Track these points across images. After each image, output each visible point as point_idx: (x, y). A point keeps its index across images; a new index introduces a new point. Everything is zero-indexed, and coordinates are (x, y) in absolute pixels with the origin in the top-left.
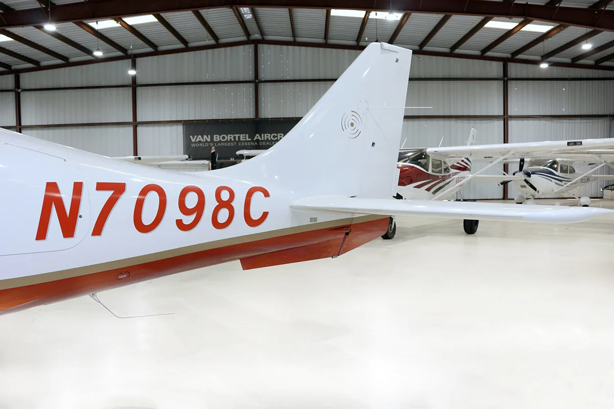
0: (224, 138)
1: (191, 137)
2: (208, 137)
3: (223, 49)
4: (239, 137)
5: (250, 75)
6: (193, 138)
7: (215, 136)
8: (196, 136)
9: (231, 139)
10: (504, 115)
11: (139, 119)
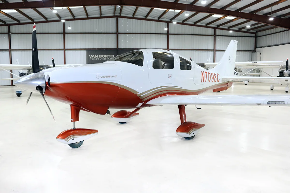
0: (103, 56)
1: (90, 56)
2: (97, 56)
3: (103, 19)
4: (110, 56)
5: (115, 31)
6: (91, 56)
7: (100, 55)
8: (92, 55)
9: (106, 57)
10: (214, 49)
11: (66, 48)
